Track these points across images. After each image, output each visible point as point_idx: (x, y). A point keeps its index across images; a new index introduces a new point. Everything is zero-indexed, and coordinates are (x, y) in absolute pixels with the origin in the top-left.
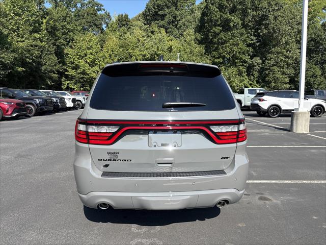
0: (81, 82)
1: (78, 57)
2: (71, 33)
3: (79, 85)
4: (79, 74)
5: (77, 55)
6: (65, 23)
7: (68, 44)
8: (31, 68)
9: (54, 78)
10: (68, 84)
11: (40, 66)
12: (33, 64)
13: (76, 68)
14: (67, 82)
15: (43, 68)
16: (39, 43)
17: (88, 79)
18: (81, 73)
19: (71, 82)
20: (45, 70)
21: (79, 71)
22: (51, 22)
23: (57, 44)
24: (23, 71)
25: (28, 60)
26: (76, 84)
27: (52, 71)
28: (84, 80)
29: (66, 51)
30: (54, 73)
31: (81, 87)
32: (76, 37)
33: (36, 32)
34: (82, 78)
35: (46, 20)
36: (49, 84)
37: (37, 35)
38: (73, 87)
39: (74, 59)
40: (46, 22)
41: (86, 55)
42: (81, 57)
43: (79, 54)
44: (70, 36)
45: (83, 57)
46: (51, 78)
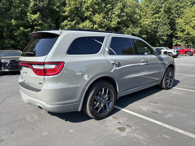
0: (186, 40)
1: (185, 23)
2: (182, 9)
3: (184, 42)
4: (185, 35)
5: (185, 22)
6: (179, 3)
7: (179, 17)
8: (150, 35)
9: (164, 40)
10: (177, 42)
11: (156, 33)
12: (152, 33)
13: (183, 31)
14: (176, 41)
15: (158, 34)
16: (158, 20)
17: (191, 38)
18: (186, 34)
19: (179, 41)
20: (159, 35)
21: (185, 33)
22: (167, 5)
23: (170, 18)
24: (146, 37)
25: (149, 30)
26: (182, 42)
27: (163, 35)
28: (188, 39)
29: (177, 21)
30: (165, 36)
31: (185, 44)
32: (185, 11)
33: (157, 13)
34: (187, 37)
35: (164, 5)
36: (161, 43)
37: (157, 15)
38: (180, 44)
39: (182, 25)
40: (164, 6)
41: (191, 21)
42: (187, 23)
43: (186, 22)
44: (181, 10)
45: (189, 23)
46: (162, 40)
